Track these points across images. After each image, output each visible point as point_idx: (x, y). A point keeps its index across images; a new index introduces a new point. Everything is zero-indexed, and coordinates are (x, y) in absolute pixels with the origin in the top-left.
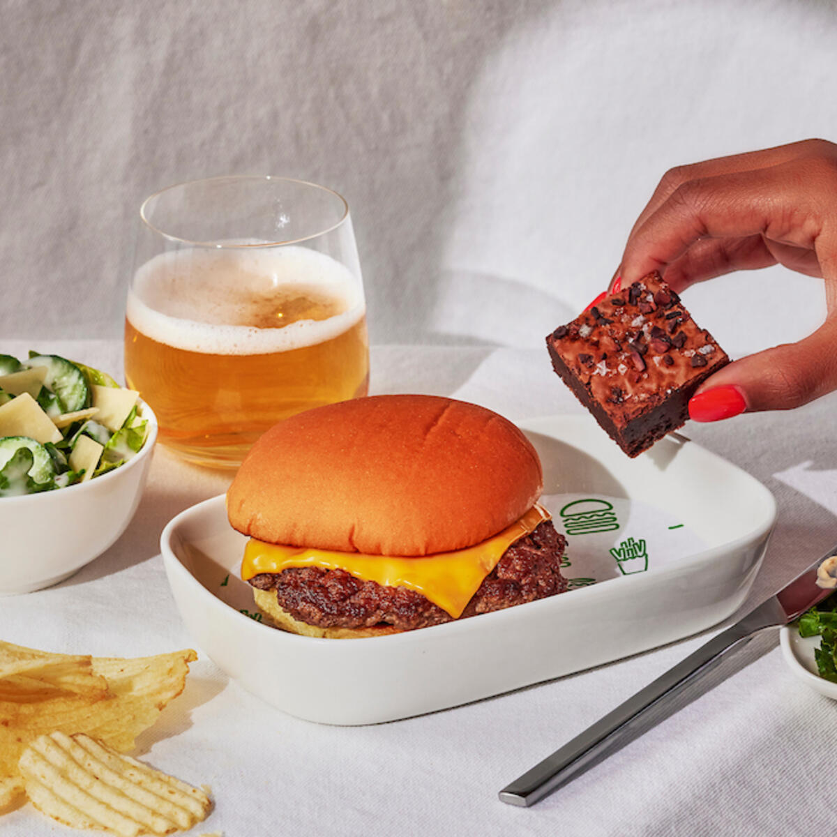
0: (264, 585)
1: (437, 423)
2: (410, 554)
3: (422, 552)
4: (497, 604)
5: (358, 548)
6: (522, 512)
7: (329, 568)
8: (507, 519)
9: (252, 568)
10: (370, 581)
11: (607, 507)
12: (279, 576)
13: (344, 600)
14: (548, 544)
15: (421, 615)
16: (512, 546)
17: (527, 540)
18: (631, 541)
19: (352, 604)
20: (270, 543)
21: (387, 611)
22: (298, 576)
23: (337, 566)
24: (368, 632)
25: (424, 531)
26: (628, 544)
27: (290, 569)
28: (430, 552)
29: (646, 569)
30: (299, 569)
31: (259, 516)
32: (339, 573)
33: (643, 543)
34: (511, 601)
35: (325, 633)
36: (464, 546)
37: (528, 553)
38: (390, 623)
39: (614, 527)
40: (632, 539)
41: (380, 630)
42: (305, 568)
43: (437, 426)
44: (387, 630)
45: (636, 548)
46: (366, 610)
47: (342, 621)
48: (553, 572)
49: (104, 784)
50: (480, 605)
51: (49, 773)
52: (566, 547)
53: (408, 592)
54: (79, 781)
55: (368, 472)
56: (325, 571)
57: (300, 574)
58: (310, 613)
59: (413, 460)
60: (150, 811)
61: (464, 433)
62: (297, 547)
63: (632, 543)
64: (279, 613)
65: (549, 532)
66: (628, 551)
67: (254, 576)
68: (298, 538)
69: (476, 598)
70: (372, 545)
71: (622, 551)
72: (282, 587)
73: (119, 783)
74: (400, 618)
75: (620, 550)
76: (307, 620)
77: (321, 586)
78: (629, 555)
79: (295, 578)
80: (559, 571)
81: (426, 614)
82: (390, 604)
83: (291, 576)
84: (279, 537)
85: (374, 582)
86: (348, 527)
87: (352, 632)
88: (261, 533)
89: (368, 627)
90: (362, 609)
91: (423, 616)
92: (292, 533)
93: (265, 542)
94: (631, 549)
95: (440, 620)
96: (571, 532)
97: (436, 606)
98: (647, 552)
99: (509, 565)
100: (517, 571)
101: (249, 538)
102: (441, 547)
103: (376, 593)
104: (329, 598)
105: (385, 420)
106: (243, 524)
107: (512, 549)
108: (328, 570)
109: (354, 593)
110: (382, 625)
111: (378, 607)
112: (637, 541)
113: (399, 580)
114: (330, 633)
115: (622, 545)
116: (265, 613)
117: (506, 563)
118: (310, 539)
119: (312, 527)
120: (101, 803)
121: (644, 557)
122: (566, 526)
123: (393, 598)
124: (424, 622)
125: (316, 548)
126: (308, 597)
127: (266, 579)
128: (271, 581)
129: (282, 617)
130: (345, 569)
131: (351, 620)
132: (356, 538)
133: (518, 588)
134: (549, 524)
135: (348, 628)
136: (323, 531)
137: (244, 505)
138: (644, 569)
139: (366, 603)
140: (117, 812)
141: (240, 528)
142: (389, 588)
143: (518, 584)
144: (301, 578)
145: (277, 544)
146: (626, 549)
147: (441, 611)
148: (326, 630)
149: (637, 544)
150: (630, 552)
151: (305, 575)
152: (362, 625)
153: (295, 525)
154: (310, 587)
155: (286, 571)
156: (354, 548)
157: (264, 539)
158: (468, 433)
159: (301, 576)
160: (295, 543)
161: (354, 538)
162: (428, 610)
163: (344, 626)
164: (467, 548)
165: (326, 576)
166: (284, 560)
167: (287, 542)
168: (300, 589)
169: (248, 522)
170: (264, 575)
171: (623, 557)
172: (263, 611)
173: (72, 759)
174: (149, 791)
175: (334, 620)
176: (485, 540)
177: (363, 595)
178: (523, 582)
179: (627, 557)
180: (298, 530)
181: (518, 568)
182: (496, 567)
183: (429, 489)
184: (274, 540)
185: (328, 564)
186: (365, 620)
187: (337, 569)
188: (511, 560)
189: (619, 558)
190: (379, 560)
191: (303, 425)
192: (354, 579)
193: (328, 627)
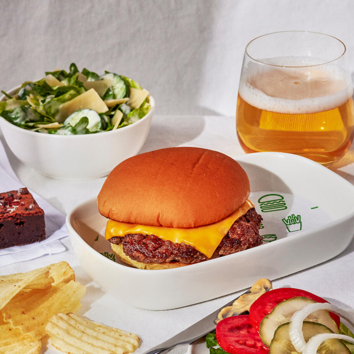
0: (116, 242)
1: (198, 162)
2: (187, 227)
3: (193, 226)
4: (229, 251)
5: (162, 224)
6: (240, 205)
7: (148, 234)
8: (233, 208)
9: (110, 234)
10: (168, 241)
11: (281, 198)
12: (123, 238)
13: (155, 250)
14: (253, 220)
15: (192, 257)
16: (236, 222)
17: (243, 218)
18: (293, 216)
19: (159, 252)
20: (119, 222)
21: (176, 255)
22: (133, 238)
23: (151, 234)
24: (167, 265)
25: (193, 216)
26: (291, 217)
27: (129, 235)
28: (196, 226)
29: (301, 229)
30: (133, 234)
31: (114, 209)
32: (152, 237)
33: (299, 217)
34: (236, 249)
35: (146, 265)
36: (213, 222)
37: (244, 225)
38: (177, 260)
39: (285, 208)
40: (294, 215)
41: (173, 264)
42: (136, 234)
43: (199, 164)
44: (176, 264)
45: (296, 219)
46: (166, 255)
47: (155, 260)
48: (256, 234)
49: (88, 335)
50: (221, 251)
51: (61, 332)
52: (262, 221)
53: (186, 245)
54: (75, 335)
55: (166, 187)
56: (146, 236)
57: (134, 237)
58: (139, 257)
59: (187, 181)
60: (114, 345)
61: (212, 167)
62: (132, 223)
63: (293, 217)
64: (123, 255)
65: (254, 214)
66: (291, 220)
67: (111, 238)
68: (133, 219)
69: (219, 248)
70: (168, 223)
71: (288, 220)
72: (125, 244)
73: (95, 334)
74: (182, 258)
75: (287, 220)
76: (138, 260)
77: (144, 243)
78: (292, 222)
79: (131, 239)
80: (259, 233)
81: (195, 256)
82: (178, 252)
83: (129, 238)
84: (123, 219)
85: (169, 241)
86: (157, 214)
87: (160, 265)
88: (115, 217)
89: (167, 263)
90: (164, 255)
91: (193, 257)
92: (130, 217)
93: (116, 221)
94: (293, 220)
95: (202, 259)
96: (264, 211)
97: (200, 252)
98: (301, 221)
99: (235, 231)
100: (239, 234)
101: (108, 219)
102: (201, 223)
103: (170, 247)
104: (148, 249)
105: (173, 161)
106: (105, 212)
107: (236, 223)
108: (147, 235)
109: (160, 247)
110: (174, 261)
111: (172, 253)
112: (296, 215)
113: (182, 240)
114: (149, 265)
115: (288, 217)
116: (117, 255)
117: (233, 230)
118: (138, 220)
119: (139, 214)
120: (89, 344)
121: (300, 223)
122: (261, 207)
123: (178, 249)
124: (194, 260)
125: (141, 224)
126: (138, 249)
127: (117, 239)
128: (119, 240)
129: (125, 257)
130: (155, 235)
131: (159, 260)
132: (161, 219)
133: (239, 243)
134: (253, 209)
135: (157, 263)
136: (144, 216)
137: (106, 203)
138: (300, 229)
139: (165, 252)
140: (97, 347)
141: (104, 214)
142: (177, 244)
143: (239, 240)
144: (134, 239)
145: (122, 222)
146: (290, 219)
147: (202, 255)
148: (146, 264)
149: (296, 217)
150: (293, 221)
151: (136, 238)
152: (164, 262)
153: (131, 213)
154: (139, 244)
155: (127, 236)
156: (160, 224)
157: (116, 220)
158: (214, 167)
159: (134, 238)
160: (131, 222)
161: (160, 219)
162: (196, 254)
163: (156, 262)
164: (214, 223)
165: (147, 239)
166: (126, 230)
167: (127, 221)
168: (134, 244)
169: (108, 211)
170: (117, 237)
171: (289, 223)
172: (116, 254)
173: (70, 325)
174: (110, 336)
175: (151, 260)
176: (223, 219)
177: (164, 247)
178: (242, 239)
179: (291, 223)
180: (133, 215)
181: (239, 232)
182: (228, 233)
183: (195, 195)
184: (121, 221)
185: (147, 232)
186: (165, 260)
187: (151, 235)
188: (235, 228)
189: (287, 224)
190: (172, 229)
191: (134, 163)
192: (160, 239)
193: (148, 263)
